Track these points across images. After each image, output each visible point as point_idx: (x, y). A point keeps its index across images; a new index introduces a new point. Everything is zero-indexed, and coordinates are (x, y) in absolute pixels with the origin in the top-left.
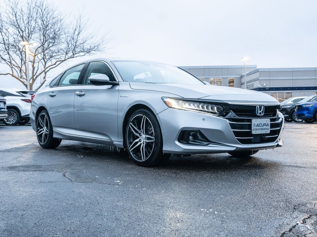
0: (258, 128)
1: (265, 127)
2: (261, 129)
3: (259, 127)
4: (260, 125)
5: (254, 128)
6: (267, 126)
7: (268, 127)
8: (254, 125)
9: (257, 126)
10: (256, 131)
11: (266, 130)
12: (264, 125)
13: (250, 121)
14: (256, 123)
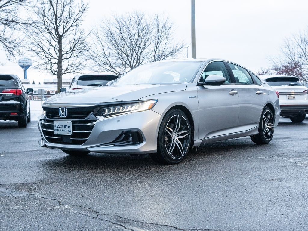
0: (59, 128)
1: (66, 129)
2: (63, 130)
3: (61, 129)
4: (61, 126)
5: (55, 129)
6: (68, 127)
7: (69, 129)
8: (56, 126)
9: (58, 127)
10: (58, 132)
11: (68, 132)
12: (65, 126)
13: (52, 122)
14: (57, 124)
